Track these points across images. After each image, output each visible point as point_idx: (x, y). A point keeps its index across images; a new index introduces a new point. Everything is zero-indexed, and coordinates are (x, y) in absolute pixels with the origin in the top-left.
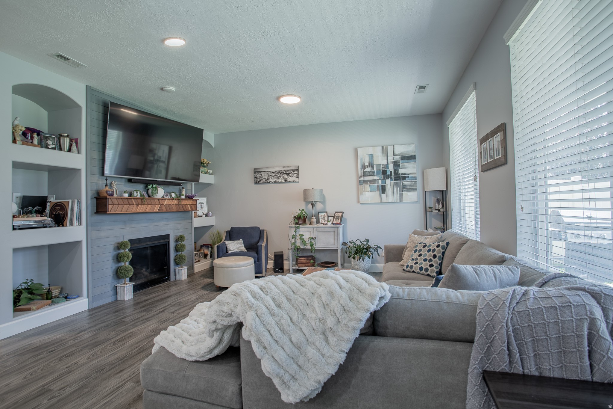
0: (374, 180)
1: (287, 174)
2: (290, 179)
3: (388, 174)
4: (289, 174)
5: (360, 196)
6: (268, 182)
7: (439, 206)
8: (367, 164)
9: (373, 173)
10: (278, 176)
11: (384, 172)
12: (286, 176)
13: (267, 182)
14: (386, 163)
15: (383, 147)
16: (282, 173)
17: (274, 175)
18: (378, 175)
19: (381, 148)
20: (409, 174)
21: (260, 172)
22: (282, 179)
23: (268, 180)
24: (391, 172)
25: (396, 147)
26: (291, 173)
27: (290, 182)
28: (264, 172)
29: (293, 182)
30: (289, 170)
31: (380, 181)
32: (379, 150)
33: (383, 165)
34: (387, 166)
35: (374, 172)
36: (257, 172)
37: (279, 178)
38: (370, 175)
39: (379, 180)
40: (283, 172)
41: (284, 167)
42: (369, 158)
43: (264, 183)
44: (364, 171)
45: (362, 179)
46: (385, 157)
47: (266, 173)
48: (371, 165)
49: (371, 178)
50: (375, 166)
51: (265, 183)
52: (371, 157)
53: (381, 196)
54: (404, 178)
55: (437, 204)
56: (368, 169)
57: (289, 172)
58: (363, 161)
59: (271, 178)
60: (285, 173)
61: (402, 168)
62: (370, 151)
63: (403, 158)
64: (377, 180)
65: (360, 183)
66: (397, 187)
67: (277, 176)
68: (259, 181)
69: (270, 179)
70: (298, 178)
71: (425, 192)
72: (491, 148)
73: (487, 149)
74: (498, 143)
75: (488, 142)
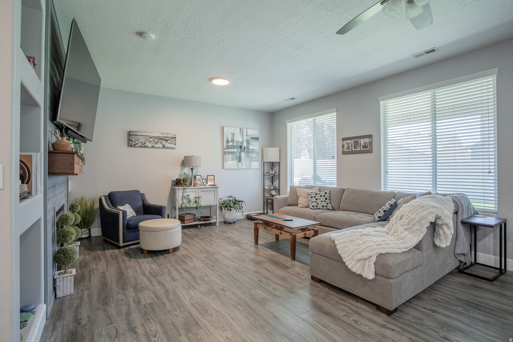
0: (234, 152)
1: (165, 140)
2: (167, 145)
3: (243, 148)
4: (167, 141)
5: (225, 164)
6: (145, 147)
7: (272, 172)
8: (230, 140)
9: (233, 147)
10: (156, 141)
11: (241, 147)
12: (164, 142)
13: (144, 146)
14: (242, 141)
15: (240, 129)
16: (160, 139)
17: (151, 140)
18: (237, 148)
19: (239, 129)
20: (255, 150)
21: (136, 135)
22: (160, 144)
23: (145, 144)
24: (245, 147)
25: (248, 130)
26: (169, 140)
27: (167, 148)
28: (141, 135)
29: (171, 148)
30: (167, 137)
31: (238, 153)
32: (238, 130)
33: (240, 142)
34: (242, 143)
35: (234, 146)
36: (133, 135)
37: (157, 144)
38: (232, 148)
39: (237, 152)
40: (161, 139)
41: (162, 134)
42: (232, 135)
43: (140, 147)
44: (228, 144)
45: (226, 150)
46: (242, 136)
47: (143, 137)
48: (233, 141)
49: (232, 150)
50: (235, 142)
51: (142, 147)
52: (233, 134)
53: (238, 164)
54: (252, 152)
55: (271, 171)
56: (230, 144)
57: (167, 139)
58: (227, 137)
59: (148, 143)
60: (163, 140)
61: (251, 145)
62: (232, 130)
63: (252, 138)
64: (236, 152)
65: (225, 153)
66: (248, 158)
67: (155, 141)
68: (134, 145)
69: (147, 144)
70: (175, 145)
71: (264, 162)
72: (356, 144)
73: (352, 144)
74: (365, 143)
75: (353, 140)
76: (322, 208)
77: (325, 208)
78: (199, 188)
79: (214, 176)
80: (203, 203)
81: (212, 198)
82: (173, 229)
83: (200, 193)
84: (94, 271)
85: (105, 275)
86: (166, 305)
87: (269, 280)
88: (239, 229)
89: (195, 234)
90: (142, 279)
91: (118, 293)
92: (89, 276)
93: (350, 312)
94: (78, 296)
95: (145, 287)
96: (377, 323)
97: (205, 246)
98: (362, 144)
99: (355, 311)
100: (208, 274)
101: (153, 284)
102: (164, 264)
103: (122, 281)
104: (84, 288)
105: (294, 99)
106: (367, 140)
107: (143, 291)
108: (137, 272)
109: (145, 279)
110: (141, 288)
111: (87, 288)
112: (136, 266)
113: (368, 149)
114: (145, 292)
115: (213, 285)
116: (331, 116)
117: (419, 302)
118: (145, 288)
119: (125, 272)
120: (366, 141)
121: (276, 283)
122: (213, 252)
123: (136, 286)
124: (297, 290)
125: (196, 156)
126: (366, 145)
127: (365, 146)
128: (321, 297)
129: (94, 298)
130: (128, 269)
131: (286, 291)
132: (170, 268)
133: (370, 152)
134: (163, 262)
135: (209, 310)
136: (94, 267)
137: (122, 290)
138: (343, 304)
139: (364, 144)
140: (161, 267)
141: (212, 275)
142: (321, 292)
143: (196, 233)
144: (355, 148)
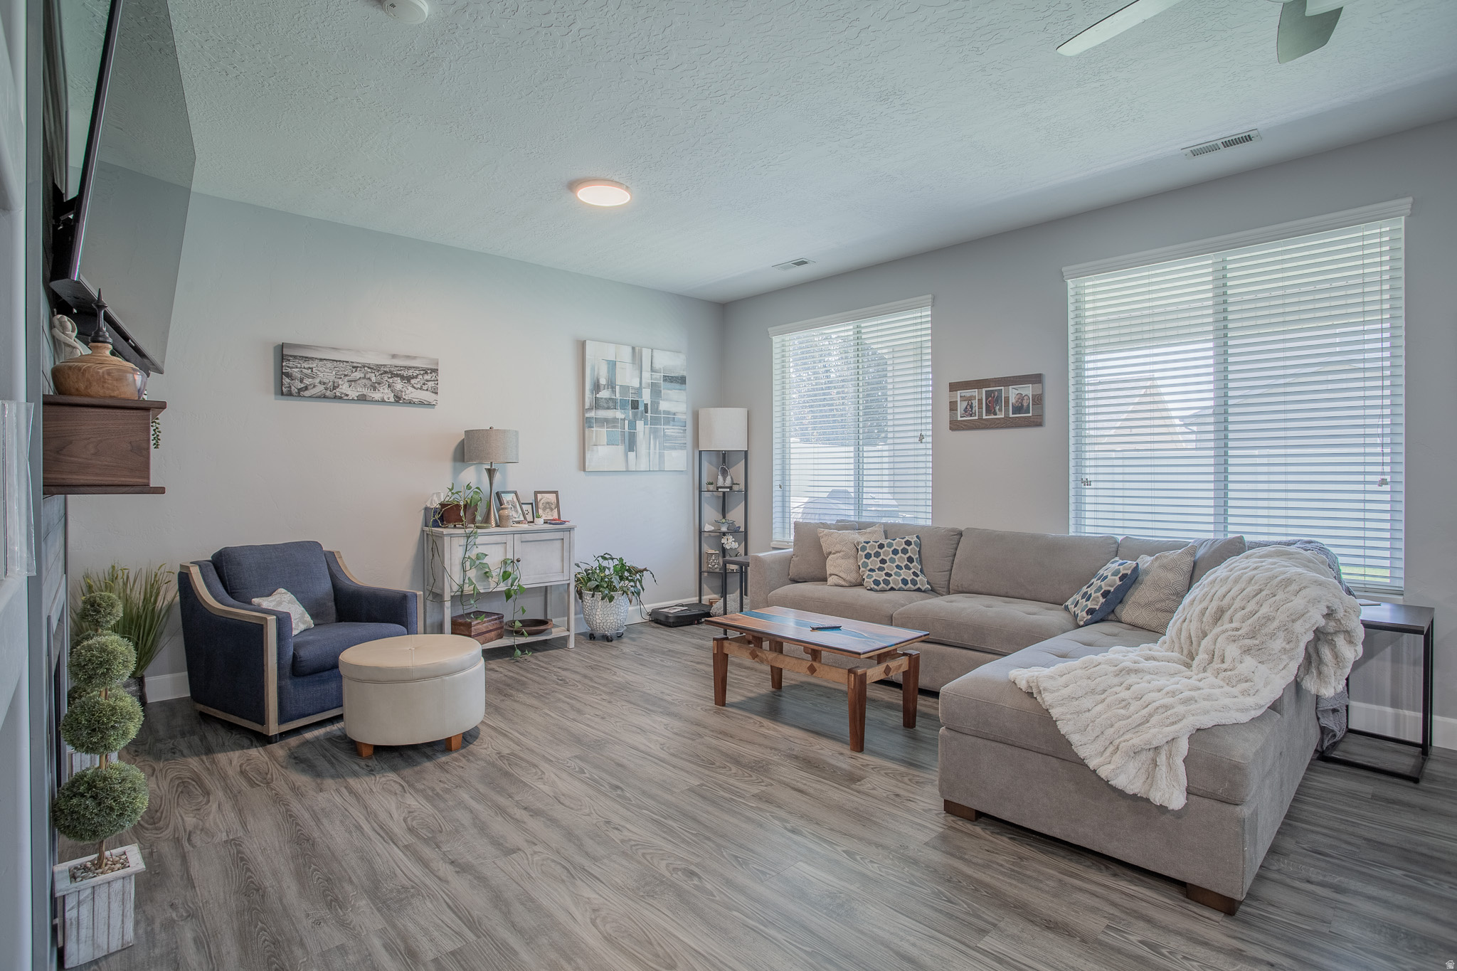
0: (615, 420)
1: (402, 377)
2: (411, 393)
3: (640, 409)
4: (409, 379)
5: (588, 456)
6: (335, 397)
7: (724, 480)
8: (603, 381)
9: (612, 404)
10: (374, 379)
11: (635, 405)
12: (399, 385)
13: (332, 395)
14: (638, 386)
15: (633, 348)
16: (386, 372)
17: (357, 375)
18: (623, 407)
19: (630, 349)
20: (674, 414)
21: (307, 359)
22: (386, 391)
23: (335, 388)
24: (646, 405)
25: (656, 353)
26: (416, 377)
27: (410, 403)
28: (321, 360)
29: (422, 404)
30: (409, 368)
31: (627, 422)
32: (626, 353)
33: (633, 388)
34: (639, 391)
35: (614, 401)
36: (295, 357)
37: (375, 389)
38: (608, 408)
39: (624, 420)
40: (391, 372)
41: (394, 356)
42: (608, 368)
43: (319, 397)
44: (598, 396)
45: (592, 414)
46: (638, 372)
47: (329, 364)
48: (611, 385)
49: (609, 414)
50: (618, 388)
51: (325, 397)
52: (612, 365)
53: (626, 456)
54: (667, 422)
55: (720, 478)
56: (604, 394)
57: (410, 373)
58: (596, 373)
59: (347, 385)
60: (397, 375)
61: (664, 400)
62: (610, 352)
63: (667, 379)
64: (621, 419)
65: (586, 423)
66: (655, 438)
67: (369, 379)
68: (300, 390)
69: (344, 388)
70: (437, 393)
71: (700, 452)
72: (993, 402)
73: (980, 401)
74: (1021, 398)
75: (984, 390)
76: (903, 586)
77: (910, 587)
78: (514, 533)
79: (556, 492)
80: (528, 577)
81: (557, 564)
82: (463, 670)
83: (518, 546)
84: (197, 839)
85: (243, 853)
86: (515, 953)
87: (817, 824)
88: (642, 655)
89: (511, 678)
90: (388, 855)
91: (318, 923)
92: (179, 862)
93: (1116, 914)
94: (157, 951)
95: (413, 887)
96: (1213, 945)
97: (561, 719)
98: (1012, 400)
99: (1128, 911)
100: (616, 819)
101: (437, 874)
102: (447, 791)
103: (315, 870)
104: (174, 915)
105: (806, 263)
106: (1028, 390)
107: (411, 904)
108: (359, 828)
109: (401, 853)
110: (399, 891)
111: (187, 911)
112: (351, 808)
113: (1030, 415)
114: (420, 909)
115: (648, 857)
116: (915, 318)
117: (1284, 863)
118: (412, 890)
119: (316, 834)
120: (1024, 393)
121: (846, 835)
122: (596, 738)
123: (377, 888)
124: (920, 851)
125: (504, 431)
126: (1025, 404)
127: (1022, 405)
128: (1006, 871)
129: (229, 953)
130: (325, 821)
131: (892, 860)
132: (473, 804)
133: (1037, 422)
134: (442, 785)
135: (676, 956)
136: (190, 821)
137: (329, 906)
138: (1081, 890)
139: (1017, 402)
140: (442, 805)
141: (627, 820)
142: (997, 853)
143: (511, 674)
144: (988, 412)
